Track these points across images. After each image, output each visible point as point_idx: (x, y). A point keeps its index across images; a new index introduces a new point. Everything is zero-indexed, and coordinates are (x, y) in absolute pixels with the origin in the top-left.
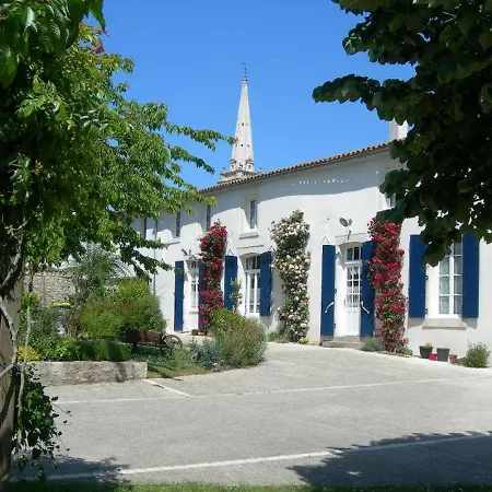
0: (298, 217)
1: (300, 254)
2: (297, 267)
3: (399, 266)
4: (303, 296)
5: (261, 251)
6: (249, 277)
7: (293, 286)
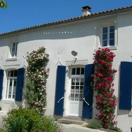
0: (42, 50)
1: (43, 70)
2: (42, 77)
3: (112, 79)
4: (44, 92)
5: (18, 68)
6: (9, 81)
7: (39, 87)
